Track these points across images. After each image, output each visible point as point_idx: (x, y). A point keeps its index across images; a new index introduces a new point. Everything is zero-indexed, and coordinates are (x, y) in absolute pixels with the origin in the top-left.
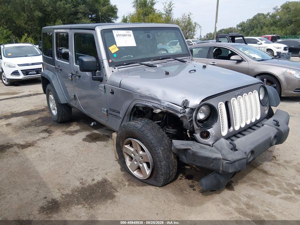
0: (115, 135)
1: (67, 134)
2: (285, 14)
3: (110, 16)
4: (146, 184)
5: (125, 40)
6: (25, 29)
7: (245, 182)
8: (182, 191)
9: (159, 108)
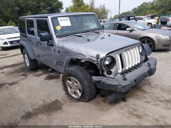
0: (61, 75)
1: (35, 76)
2: (159, 2)
3: (58, 8)
4: (79, 101)
5: (65, 22)
6: (10, 18)
7: (133, 97)
8: (98, 103)
9: (84, 60)
